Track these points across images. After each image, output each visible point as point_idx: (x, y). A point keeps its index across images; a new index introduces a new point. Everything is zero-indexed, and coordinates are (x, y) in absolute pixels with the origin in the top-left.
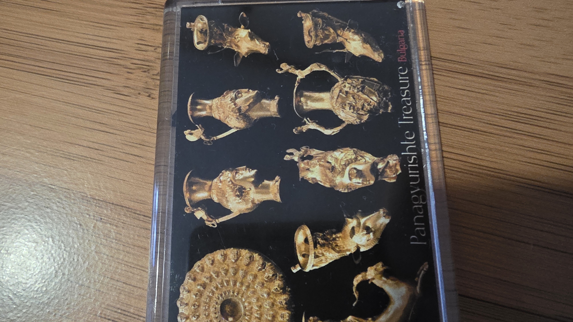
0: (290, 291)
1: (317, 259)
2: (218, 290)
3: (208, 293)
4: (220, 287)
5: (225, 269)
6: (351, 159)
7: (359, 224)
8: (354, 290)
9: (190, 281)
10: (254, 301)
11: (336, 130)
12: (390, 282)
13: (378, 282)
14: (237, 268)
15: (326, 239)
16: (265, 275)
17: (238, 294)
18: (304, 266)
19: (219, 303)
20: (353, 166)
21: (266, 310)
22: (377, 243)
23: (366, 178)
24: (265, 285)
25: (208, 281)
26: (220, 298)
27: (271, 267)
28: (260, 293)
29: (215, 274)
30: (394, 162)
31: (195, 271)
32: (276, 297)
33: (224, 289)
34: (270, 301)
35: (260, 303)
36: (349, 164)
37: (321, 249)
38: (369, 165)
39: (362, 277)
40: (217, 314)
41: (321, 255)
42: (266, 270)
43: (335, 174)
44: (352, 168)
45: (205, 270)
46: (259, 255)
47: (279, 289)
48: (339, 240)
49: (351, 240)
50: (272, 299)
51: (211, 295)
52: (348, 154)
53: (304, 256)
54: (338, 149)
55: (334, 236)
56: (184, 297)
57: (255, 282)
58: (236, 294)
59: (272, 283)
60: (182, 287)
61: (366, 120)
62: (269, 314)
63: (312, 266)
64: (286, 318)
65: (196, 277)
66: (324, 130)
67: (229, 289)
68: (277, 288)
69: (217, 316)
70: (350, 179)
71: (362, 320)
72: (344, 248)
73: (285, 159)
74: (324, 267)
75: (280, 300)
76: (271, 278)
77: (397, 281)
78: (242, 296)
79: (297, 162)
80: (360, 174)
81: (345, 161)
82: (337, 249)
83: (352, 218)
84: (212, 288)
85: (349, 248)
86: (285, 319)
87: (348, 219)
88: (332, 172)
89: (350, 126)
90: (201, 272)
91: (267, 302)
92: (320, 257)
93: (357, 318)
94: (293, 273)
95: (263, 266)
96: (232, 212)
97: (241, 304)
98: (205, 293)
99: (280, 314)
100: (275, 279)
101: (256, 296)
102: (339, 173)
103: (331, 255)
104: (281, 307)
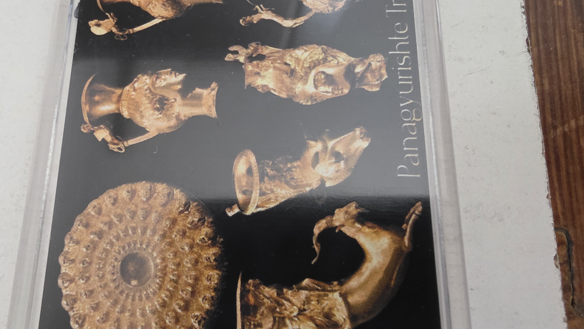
0: (222, 243)
1: (264, 197)
2: (120, 241)
3: (105, 245)
4: (123, 237)
5: (132, 211)
6: (317, 60)
7: (325, 148)
8: (314, 242)
9: (80, 228)
10: (170, 256)
11: (299, 21)
12: (367, 230)
13: (349, 231)
14: (149, 209)
15: (278, 170)
16: (189, 220)
17: (147, 246)
18: (243, 207)
19: (119, 259)
20: (321, 69)
21: (187, 269)
22: (349, 175)
23: (338, 85)
24: (188, 234)
25: (105, 228)
26: (122, 252)
27: (197, 208)
28: (178, 245)
29: (116, 217)
30: (378, 64)
31: (89, 214)
32: (202, 251)
33: (128, 239)
34: (192, 256)
35: (178, 260)
36: (314, 67)
37: (269, 184)
38: (342, 68)
39: (327, 223)
40: (115, 274)
41: (269, 192)
42: (189, 212)
43: (295, 80)
44: (319, 72)
45: (103, 212)
46: (181, 191)
47: (206, 239)
48: (296, 171)
49: (313, 171)
50: (196, 253)
51: (109, 248)
52: (314, 52)
53: (244, 192)
54: (301, 47)
55: (289, 165)
56: (70, 251)
57: (174, 230)
58: (144, 246)
59: (198, 231)
60: (68, 236)
61: (341, 7)
62: (191, 276)
63: (255, 207)
64: (214, 281)
65: (90, 222)
66: (282, 21)
67: (135, 239)
68: (203, 238)
69: (114, 278)
70: (316, 87)
71: (324, 284)
72: (302, 181)
73: (226, 59)
74: (273, 209)
75: (208, 255)
76: (196, 224)
77: (376, 230)
78: (153, 250)
79: (242, 64)
80: (330, 80)
81: (310, 62)
82: (293, 184)
83: (316, 141)
84: (111, 237)
85: (309, 182)
86: (213, 283)
87: (310, 141)
88: (291, 78)
89: (319, 16)
90: (97, 216)
91: (189, 258)
92: (268, 194)
93: (316, 282)
94: (228, 216)
95: (187, 206)
96: (147, 132)
97: (151, 260)
98: (100, 245)
99: (206, 275)
100: (202, 226)
101: (173, 249)
102: (301, 78)
103: (283, 192)
104: (207, 266)
